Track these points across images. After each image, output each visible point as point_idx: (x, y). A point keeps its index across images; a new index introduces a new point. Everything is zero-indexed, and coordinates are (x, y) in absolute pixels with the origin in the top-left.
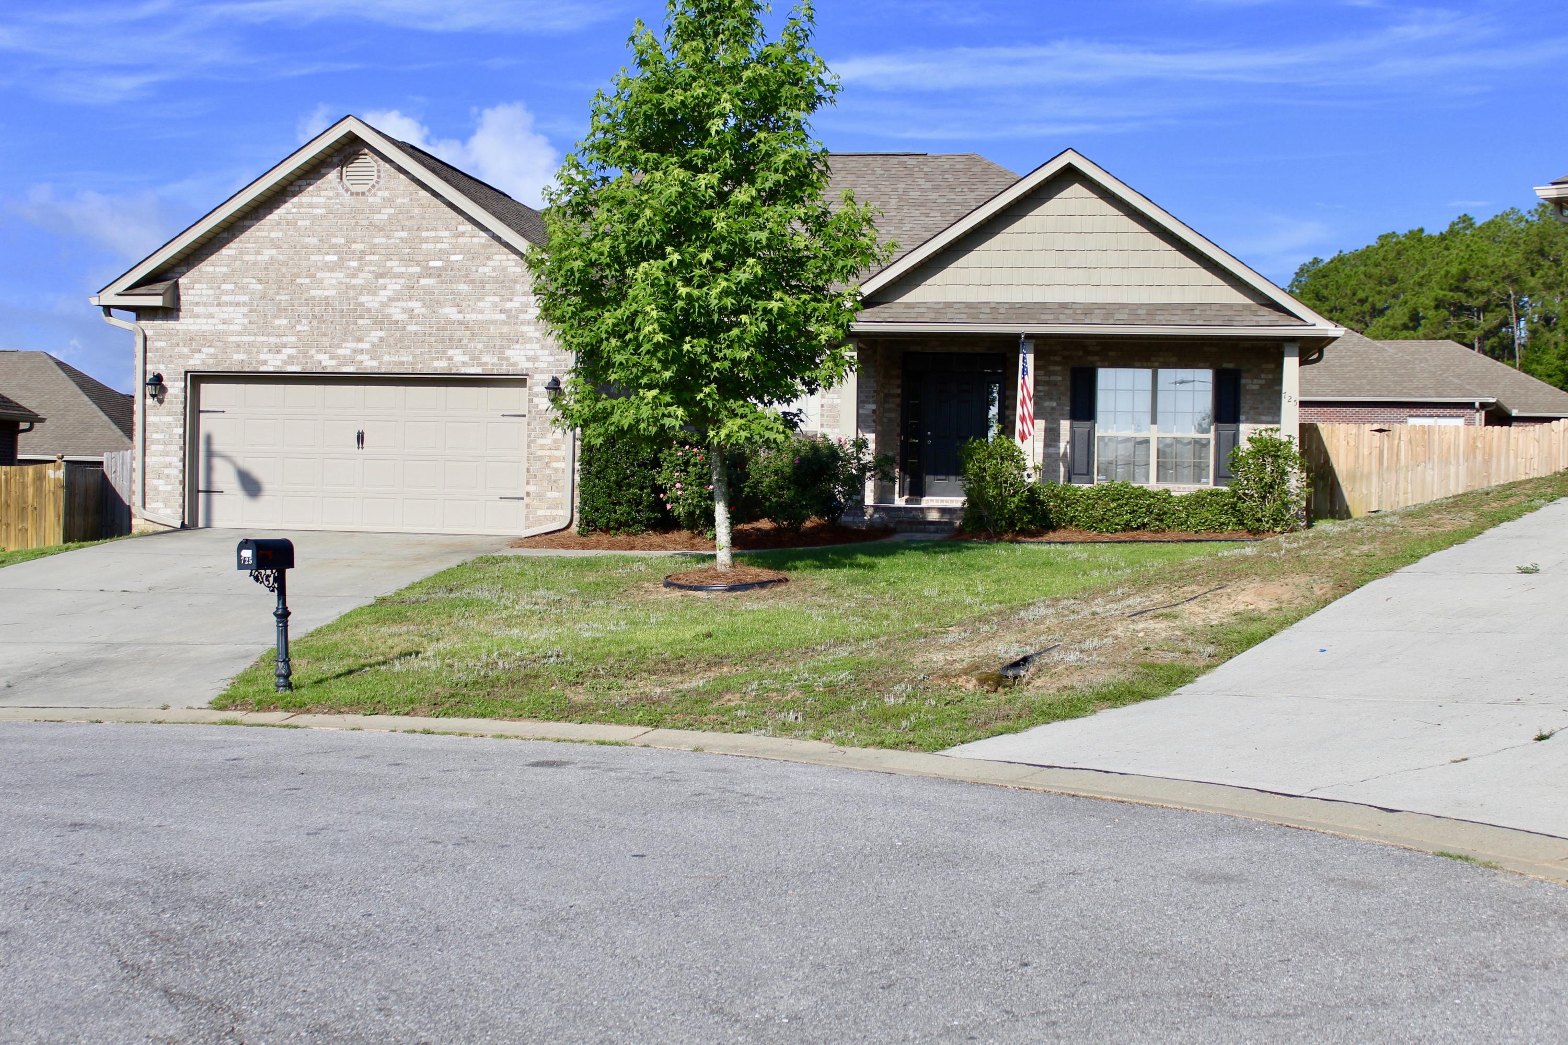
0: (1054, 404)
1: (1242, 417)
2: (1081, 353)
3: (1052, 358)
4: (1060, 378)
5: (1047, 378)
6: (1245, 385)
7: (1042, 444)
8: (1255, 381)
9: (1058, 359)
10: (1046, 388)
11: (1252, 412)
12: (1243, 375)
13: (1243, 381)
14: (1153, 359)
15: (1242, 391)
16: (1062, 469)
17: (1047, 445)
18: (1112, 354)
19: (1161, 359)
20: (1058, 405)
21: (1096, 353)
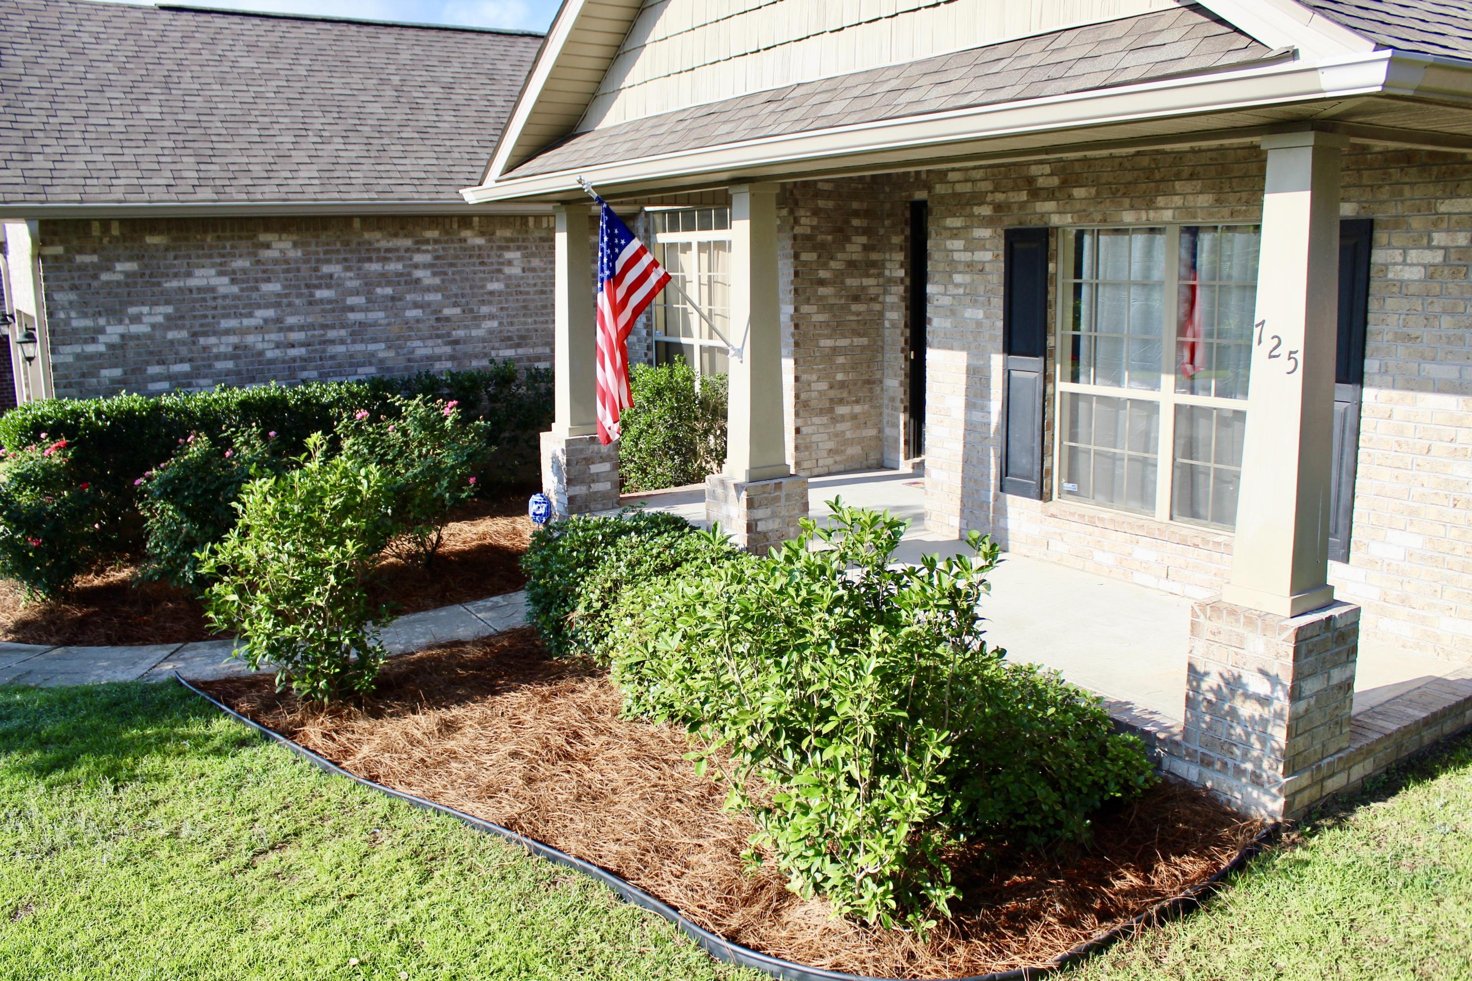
0: (980, 314)
1: (1371, 365)
2: (1023, 196)
3: (977, 210)
4: (988, 256)
5: (966, 257)
6: (1386, 267)
7: (961, 402)
8: (1413, 255)
9: (986, 211)
10: (967, 278)
11: (1401, 350)
12: (1381, 236)
13: (1378, 256)
14: (1161, 201)
15: (1374, 286)
16: (992, 460)
17: (970, 406)
18: (1079, 193)
19: (1178, 201)
20: (987, 317)
21: (1051, 194)
